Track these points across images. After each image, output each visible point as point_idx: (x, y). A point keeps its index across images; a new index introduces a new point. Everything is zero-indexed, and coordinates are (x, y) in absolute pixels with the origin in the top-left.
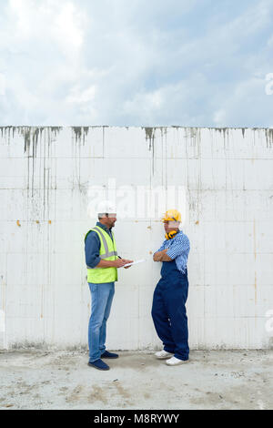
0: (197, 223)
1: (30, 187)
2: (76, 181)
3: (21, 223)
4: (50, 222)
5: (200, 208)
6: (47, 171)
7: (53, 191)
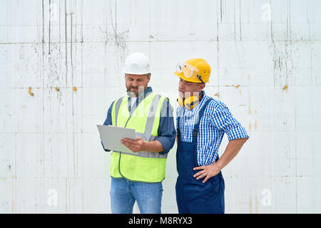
0: (285, 88)
1: (46, 40)
2: (111, 30)
3: (34, 91)
4: (75, 89)
5: (289, 66)
6: (69, 17)
7: (79, 45)
